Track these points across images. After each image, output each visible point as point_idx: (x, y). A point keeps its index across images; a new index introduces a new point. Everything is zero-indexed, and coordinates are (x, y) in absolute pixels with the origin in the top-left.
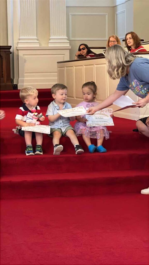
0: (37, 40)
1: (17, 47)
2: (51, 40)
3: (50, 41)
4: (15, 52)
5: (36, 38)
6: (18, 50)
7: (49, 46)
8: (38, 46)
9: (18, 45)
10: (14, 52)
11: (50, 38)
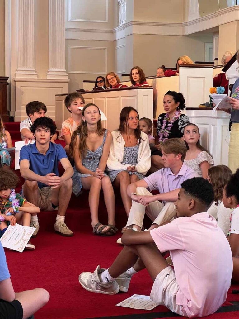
0: (36, 72)
1: (14, 79)
2: (49, 72)
3: (48, 74)
4: (13, 83)
5: (35, 70)
6: (15, 81)
7: (48, 78)
8: (37, 78)
9: (15, 77)
10: (11, 83)
11: (49, 70)
